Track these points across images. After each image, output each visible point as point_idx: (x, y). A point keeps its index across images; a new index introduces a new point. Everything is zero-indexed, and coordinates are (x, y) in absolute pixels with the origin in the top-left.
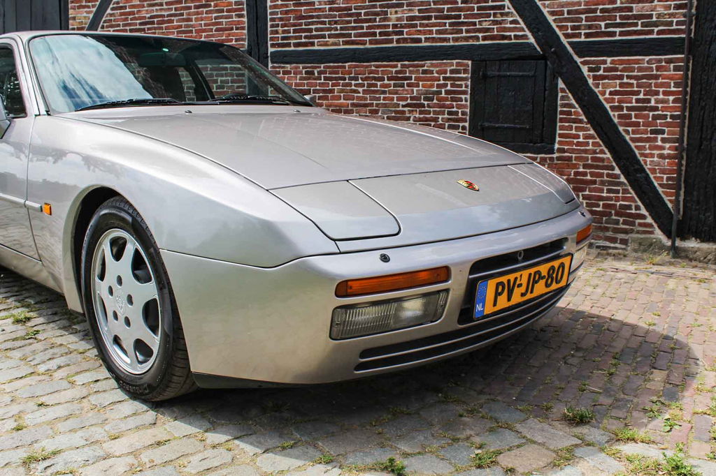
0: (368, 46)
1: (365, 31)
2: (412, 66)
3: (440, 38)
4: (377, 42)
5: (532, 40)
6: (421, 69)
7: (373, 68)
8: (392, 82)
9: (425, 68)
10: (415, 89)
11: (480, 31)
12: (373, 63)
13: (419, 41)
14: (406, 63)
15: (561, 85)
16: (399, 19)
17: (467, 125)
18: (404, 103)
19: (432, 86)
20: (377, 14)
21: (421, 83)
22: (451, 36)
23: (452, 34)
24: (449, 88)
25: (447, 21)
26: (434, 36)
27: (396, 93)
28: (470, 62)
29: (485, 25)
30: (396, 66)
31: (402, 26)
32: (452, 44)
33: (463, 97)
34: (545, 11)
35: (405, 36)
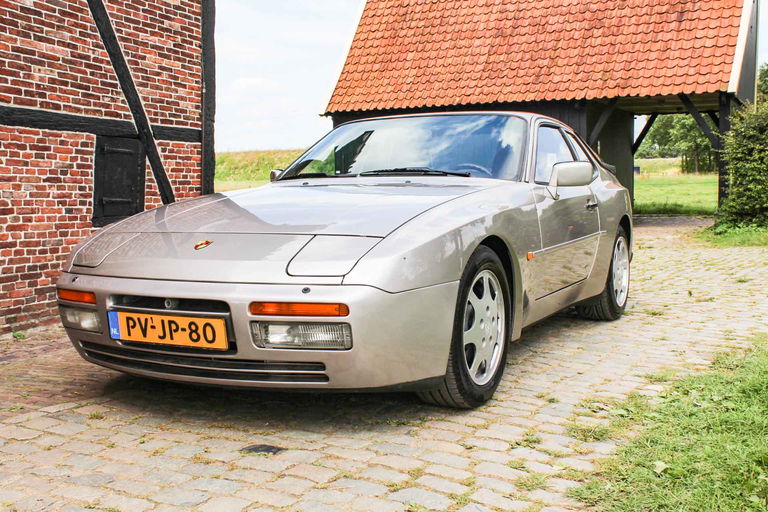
0: (12, 105)
1: (9, 85)
2: (52, 135)
3: (75, 108)
4: (22, 102)
5: (133, 121)
6: (59, 139)
7: (17, 133)
8: (34, 152)
9: (62, 138)
10: (54, 161)
11: (103, 105)
12: (17, 127)
13: (57, 107)
14: (47, 130)
15: (148, 163)
16: (42, 79)
17: (92, 200)
18: (44, 177)
19: (66, 159)
20: (21, 68)
21: (58, 155)
22: (83, 107)
23: (83, 105)
24: (79, 162)
25: (81, 91)
26: (70, 104)
27: (37, 165)
28: (95, 136)
29: (107, 101)
30: (37, 134)
31: (44, 89)
32: (83, 115)
33: (90, 171)
34: (140, 95)
35: (48, 100)
